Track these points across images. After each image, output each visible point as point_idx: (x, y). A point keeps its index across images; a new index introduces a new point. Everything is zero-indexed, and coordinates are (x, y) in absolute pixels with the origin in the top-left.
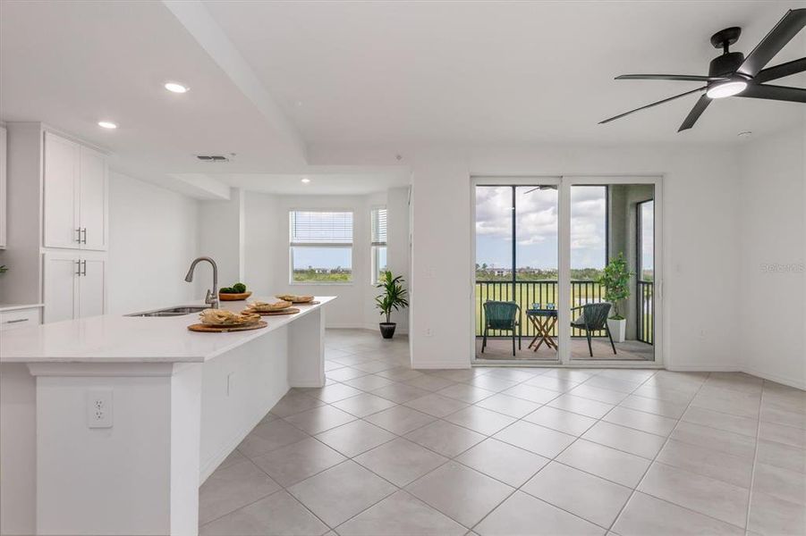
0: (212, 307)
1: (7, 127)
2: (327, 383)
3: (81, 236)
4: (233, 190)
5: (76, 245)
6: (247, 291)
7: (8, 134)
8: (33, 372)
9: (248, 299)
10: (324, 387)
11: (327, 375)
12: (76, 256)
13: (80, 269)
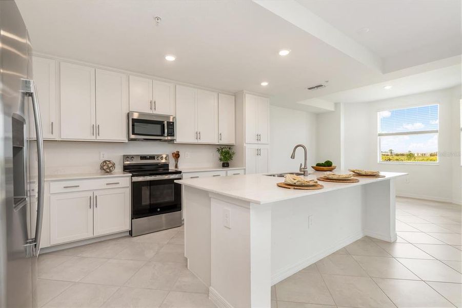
0: (304, 174)
1: (235, 96)
2: (398, 241)
3: (258, 138)
4: (337, 105)
5: (256, 142)
6: (333, 165)
7: (235, 98)
8: (210, 196)
9: (334, 171)
10: (395, 242)
11: (398, 233)
12: (257, 147)
13: (258, 153)
